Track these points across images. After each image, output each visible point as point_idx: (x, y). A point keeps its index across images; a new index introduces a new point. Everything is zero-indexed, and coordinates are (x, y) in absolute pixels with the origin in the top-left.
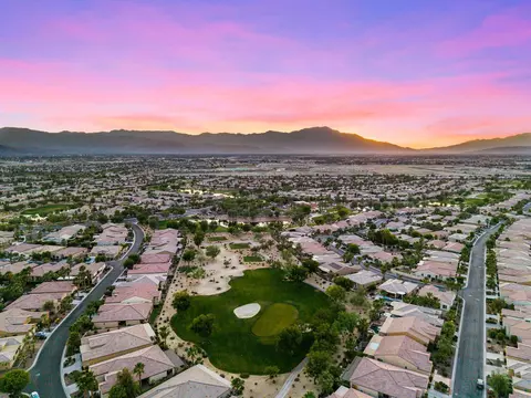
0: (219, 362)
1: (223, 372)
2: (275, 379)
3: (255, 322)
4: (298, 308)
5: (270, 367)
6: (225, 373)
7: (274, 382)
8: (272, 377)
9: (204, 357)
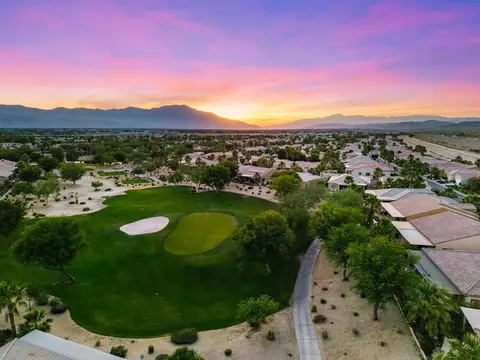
0: (100, 318)
1: (117, 342)
2: (265, 329)
3: (166, 237)
4: (233, 214)
5: (251, 301)
6: (126, 343)
7: (271, 337)
8: (255, 326)
9: (57, 311)
